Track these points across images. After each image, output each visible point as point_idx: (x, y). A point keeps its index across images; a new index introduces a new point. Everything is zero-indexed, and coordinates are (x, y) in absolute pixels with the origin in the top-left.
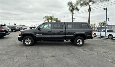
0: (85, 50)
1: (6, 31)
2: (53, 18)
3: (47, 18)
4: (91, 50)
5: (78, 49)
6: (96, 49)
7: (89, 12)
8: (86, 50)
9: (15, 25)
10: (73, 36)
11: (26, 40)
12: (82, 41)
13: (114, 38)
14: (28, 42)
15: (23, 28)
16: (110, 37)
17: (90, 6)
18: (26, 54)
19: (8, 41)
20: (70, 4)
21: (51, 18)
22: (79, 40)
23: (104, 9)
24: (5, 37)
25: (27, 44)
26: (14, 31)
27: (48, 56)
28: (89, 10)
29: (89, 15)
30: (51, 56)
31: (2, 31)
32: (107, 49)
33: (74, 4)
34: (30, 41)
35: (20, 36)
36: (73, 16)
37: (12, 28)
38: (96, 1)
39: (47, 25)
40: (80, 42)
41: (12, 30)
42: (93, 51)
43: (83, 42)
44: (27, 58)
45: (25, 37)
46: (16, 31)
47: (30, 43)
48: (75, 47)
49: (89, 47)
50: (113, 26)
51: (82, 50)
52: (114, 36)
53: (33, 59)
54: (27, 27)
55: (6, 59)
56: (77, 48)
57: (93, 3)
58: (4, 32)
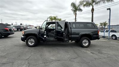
0: (92, 52)
1: (10, 30)
2: (57, 18)
3: (51, 18)
4: (99, 53)
5: (85, 51)
6: (105, 51)
7: (93, 13)
8: (94, 52)
9: (21, 24)
10: (78, 36)
11: (30, 40)
12: (88, 42)
13: (117, 39)
14: (32, 42)
15: (28, 28)
16: (114, 38)
17: (93, 7)
18: (28, 57)
19: (12, 41)
20: (73, 5)
21: (55, 18)
22: (85, 40)
23: (107, 9)
24: (9, 36)
25: (30, 44)
26: (19, 30)
27: (53, 60)
28: (92, 11)
29: (93, 15)
30: (56, 60)
31: (7, 30)
32: (116, 51)
33: (77, 5)
34: (34, 41)
35: (23, 36)
36: (76, 16)
37: (18, 28)
38: (99, 2)
39: (51, 25)
40: (86, 43)
41: (18, 29)
42: (102, 53)
43: (90, 43)
44: (28, 63)
45: (28, 38)
46: (21, 30)
47: (33, 44)
48: (80, 48)
49: (96, 48)
50: (114, 26)
51: (89, 52)
52: (117, 37)
53: (35, 64)
54: (32, 26)
55: (5, 64)
56: (83, 50)
57: (96, 4)
58: (9, 31)
